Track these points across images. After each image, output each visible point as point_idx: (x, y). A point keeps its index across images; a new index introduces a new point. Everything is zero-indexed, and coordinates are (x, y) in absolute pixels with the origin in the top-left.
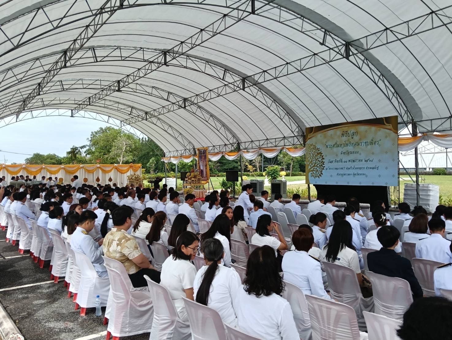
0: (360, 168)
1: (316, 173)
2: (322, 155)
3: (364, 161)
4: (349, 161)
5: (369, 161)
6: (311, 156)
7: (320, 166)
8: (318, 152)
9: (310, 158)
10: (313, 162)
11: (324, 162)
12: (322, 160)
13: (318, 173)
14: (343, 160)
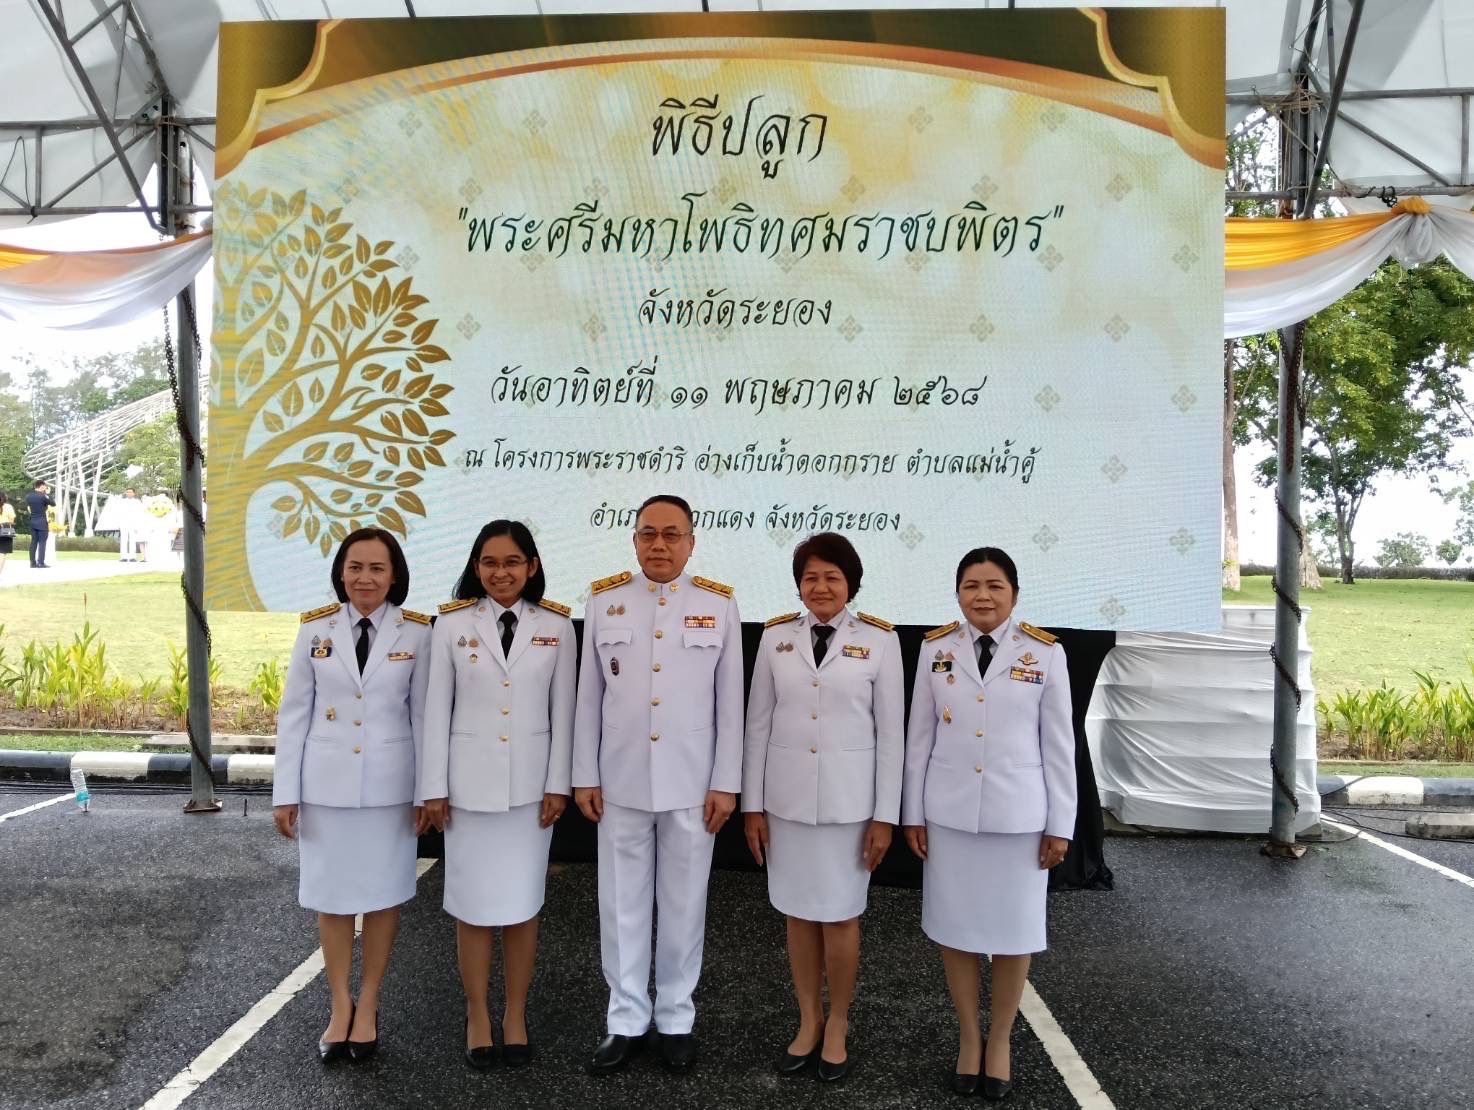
0: (847, 464)
1: (342, 497)
2: (422, 314)
3: (884, 393)
4: (734, 389)
5: (936, 395)
6: (283, 321)
7: (390, 422)
8: (373, 285)
9: (275, 343)
10: (305, 383)
11: (445, 389)
12: (413, 366)
13: (359, 495)
14: (665, 382)
